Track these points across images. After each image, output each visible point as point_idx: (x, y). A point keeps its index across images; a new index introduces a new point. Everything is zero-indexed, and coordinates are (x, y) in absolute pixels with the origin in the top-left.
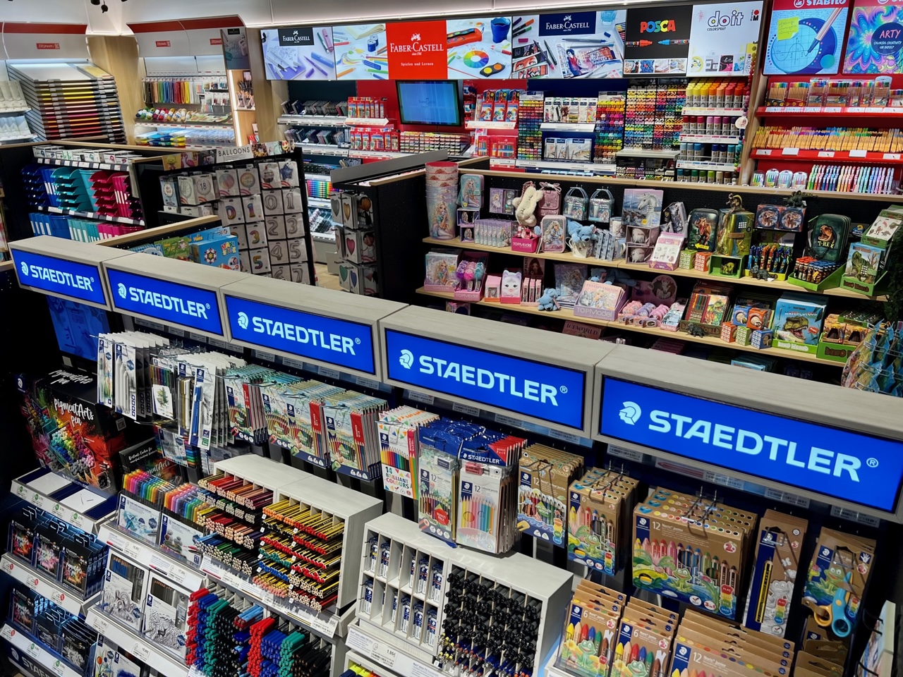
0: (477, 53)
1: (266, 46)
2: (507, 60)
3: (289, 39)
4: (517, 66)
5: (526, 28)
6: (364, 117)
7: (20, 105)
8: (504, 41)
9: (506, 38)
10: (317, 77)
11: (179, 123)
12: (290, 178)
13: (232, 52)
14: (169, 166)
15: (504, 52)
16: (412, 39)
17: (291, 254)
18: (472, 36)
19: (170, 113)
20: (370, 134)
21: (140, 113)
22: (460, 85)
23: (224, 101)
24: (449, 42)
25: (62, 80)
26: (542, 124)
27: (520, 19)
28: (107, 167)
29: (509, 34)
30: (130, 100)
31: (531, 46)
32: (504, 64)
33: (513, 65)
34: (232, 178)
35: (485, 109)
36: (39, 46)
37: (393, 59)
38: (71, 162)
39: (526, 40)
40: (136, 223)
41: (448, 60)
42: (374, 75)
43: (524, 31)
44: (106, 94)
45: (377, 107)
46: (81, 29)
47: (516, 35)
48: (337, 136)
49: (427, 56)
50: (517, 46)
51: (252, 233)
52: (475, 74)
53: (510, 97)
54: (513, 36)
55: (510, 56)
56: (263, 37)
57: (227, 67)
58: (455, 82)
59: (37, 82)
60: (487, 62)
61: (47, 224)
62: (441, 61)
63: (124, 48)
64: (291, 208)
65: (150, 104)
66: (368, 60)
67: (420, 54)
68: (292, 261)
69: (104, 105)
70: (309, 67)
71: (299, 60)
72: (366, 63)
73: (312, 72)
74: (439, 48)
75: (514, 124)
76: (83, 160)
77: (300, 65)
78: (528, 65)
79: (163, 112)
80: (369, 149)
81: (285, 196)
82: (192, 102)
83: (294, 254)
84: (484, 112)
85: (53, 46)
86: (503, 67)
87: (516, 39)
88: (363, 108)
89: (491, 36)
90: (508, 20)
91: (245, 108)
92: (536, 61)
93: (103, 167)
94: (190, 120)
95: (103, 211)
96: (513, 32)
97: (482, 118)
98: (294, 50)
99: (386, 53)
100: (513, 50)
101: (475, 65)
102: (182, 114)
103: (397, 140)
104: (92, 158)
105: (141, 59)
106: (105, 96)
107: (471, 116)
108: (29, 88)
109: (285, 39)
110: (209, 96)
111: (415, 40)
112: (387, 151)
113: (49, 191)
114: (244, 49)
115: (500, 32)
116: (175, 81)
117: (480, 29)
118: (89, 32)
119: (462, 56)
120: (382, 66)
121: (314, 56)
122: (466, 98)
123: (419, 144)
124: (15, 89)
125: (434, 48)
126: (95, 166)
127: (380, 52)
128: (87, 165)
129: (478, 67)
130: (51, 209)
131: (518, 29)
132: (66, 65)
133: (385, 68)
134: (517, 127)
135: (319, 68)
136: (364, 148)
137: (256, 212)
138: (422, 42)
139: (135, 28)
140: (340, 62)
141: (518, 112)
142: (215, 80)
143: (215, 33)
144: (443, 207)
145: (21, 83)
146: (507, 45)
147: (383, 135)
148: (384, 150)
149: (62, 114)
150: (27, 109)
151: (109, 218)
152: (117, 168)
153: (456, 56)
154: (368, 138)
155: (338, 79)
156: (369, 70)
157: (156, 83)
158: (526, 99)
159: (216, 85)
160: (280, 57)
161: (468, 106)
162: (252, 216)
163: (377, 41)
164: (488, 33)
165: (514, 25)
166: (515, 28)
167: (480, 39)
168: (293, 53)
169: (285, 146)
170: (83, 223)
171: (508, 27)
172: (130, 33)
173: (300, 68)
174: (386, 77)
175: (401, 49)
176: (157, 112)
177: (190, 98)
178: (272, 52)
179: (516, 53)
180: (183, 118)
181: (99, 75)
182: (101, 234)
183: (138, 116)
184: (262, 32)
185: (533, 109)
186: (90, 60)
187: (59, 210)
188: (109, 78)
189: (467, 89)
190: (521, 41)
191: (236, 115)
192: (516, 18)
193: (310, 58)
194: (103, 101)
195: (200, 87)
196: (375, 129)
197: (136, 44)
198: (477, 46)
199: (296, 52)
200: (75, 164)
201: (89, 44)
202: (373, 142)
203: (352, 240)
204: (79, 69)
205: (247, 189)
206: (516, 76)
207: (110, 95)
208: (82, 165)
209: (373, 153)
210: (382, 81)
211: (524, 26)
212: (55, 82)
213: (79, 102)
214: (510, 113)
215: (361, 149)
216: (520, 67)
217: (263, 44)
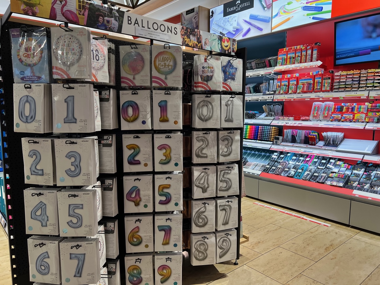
1: (213, 20)
3: (232, 9)
6: (294, 63)
10: (254, 33)
12: (233, 79)
17: (220, 184)
20: (297, 79)
34: (143, 60)
42: (313, 18)
45: (309, 52)
48: (263, 86)
56: (211, 14)
64: (231, 120)
66: (309, 5)
68: (220, 194)
70: (246, 27)
71: (238, 24)
72: (305, 8)
73: (249, 30)
77: (238, 27)
80: (295, 92)
81: (223, 103)
83: (225, 185)
88: (293, 55)
98: (234, 17)
103: (330, 81)
112: (316, 92)
120: (324, 6)
121: (252, 17)
123: (360, 80)
133: (328, 8)
135: (255, 26)
136: (290, 92)
140: (276, 15)
147: (314, 78)
148: (313, 91)
154: (295, 83)
155: (273, 31)
156: (308, 15)
160: (222, 25)
168: (234, 20)
169: (226, 44)
173: (237, 31)
174: (328, 16)
178: (216, 24)
184: (211, 10)
193: (248, 19)
196: (303, 74)
199: (236, 18)
202: (300, 85)
205: (163, 77)
209: (299, 96)
210: (323, 21)
215: (287, 93)
217: (211, 19)
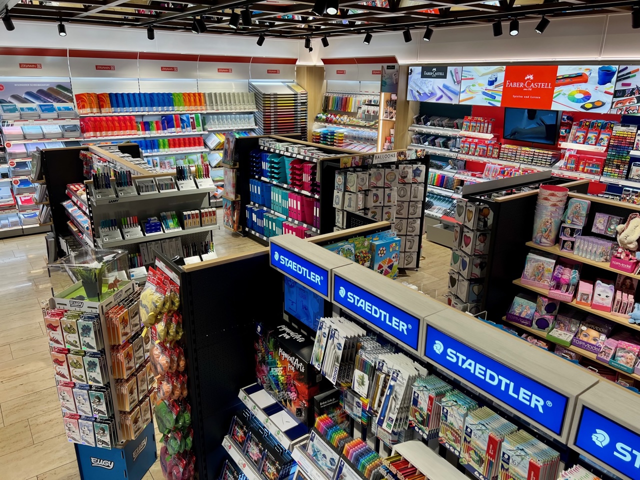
0: (581, 92)
1: (411, 77)
2: (609, 99)
3: (429, 74)
4: (617, 104)
5: (630, 75)
6: (475, 131)
7: (252, 108)
8: (608, 84)
9: (610, 82)
10: (444, 101)
11: (342, 124)
12: (419, 176)
13: (387, 81)
14: (344, 165)
15: (606, 92)
16: (526, 78)
17: (409, 229)
18: (580, 78)
19: (337, 117)
20: (476, 144)
21: (319, 115)
22: (560, 114)
23: (374, 112)
24: (558, 82)
25: (278, 93)
26: (632, 151)
27: (627, 68)
28: (301, 157)
29: (614, 79)
30: (314, 107)
31: (633, 89)
32: (604, 101)
33: (613, 103)
34: (381, 175)
35: (578, 134)
36: (269, 72)
37: (507, 92)
38: (280, 151)
39: (629, 85)
40: (313, 196)
41: (554, 96)
42: (489, 103)
43: (629, 77)
44: (301, 103)
45: (486, 125)
46: (293, 61)
47: (620, 80)
48: (450, 143)
49: (536, 91)
50: (619, 87)
51: (387, 213)
52: (577, 108)
53: (604, 127)
54: (617, 81)
55: (612, 96)
56: (410, 71)
57: (382, 91)
58: (557, 112)
59: (264, 94)
60: (589, 99)
61: (259, 187)
62: (549, 96)
63: (317, 73)
64: (415, 197)
65: (325, 110)
66: (486, 91)
67: (530, 89)
68: (408, 234)
69: (299, 110)
70: (439, 94)
71: (433, 88)
72: (484, 93)
73: (441, 97)
74: (548, 86)
75: (605, 148)
76: (287, 151)
77: (433, 92)
78: (628, 104)
79: (333, 116)
80: (474, 155)
81: (413, 188)
82: (352, 111)
83: (411, 229)
84: (578, 137)
85: (276, 72)
86: (603, 104)
87: (620, 83)
88: (475, 125)
89: (597, 79)
90: (615, 68)
91: (388, 119)
92: (636, 101)
93: (298, 157)
94: (349, 123)
95: (293, 185)
96: (618, 77)
97: (575, 140)
98: (430, 81)
99: (502, 87)
100: (615, 91)
101: (578, 101)
102: (345, 118)
103: (498, 151)
104: (293, 150)
105: (325, 81)
106: (300, 104)
107: (565, 139)
108: (260, 98)
109: (426, 73)
110: (365, 108)
111: (528, 79)
112: (488, 157)
113: (264, 167)
114: (396, 79)
115: (606, 77)
116: (344, 97)
117: (588, 74)
118: (298, 63)
119: (567, 93)
120: (497, 96)
121: (445, 86)
122: (563, 124)
123: (516, 155)
124: (252, 98)
125: (543, 85)
126: (294, 156)
127: (496, 87)
128: (289, 154)
129: (580, 102)
130: (263, 178)
131: (623, 75)
132: (281, 84)
133: (499, 98)
134: (607, 151)
135: (446, 95)
136: (470, 153)
137: (392, 199)
138: (533, 81)
139: (326, 61)
140: (463, 92)
141: (609, 140)
142: (371, 98)
143: (378, 67)
144: (550, 221)
145: (255, 94)
146: (610, 87)
147: (487, 145)
148: (486, 156)
149: (274, 115)
150: (255, 110)
151: (296, 190)
152: (307, 159)
153: (562, 93)
154: (474, 147)
155: (460, 103)
156: (486, 99)
157: (331, 97)
158: (619, 130)
159: (371, 101)
160: (420, 85)
161: (564, 131)
162: (389, 201)
163: (496, 78)
164: (593, 77)
165: (619, 72)
166: (620, 74)
167: (586, 81)
168: (430, 83)
169: (419, 153)
170: (281, 191)
171: (614, 73)
172: (322, 64)
173: (432, 94)
174: (499, 105)
175: (515, 85)
176: (329, 115)
177: (352, 108)
178: (414, 82)
179: (617, 94)
180: (345, 121)
181: (299, 90)
182: (289, 199)
183: (317, 117)
184: (410, 68)
185: (625, 138)
186: (295, 81)
187: (267, 180)
188: (305, 93)
189: (565, 117)
190: (623, 85)
191: (381, 122)
192: (622, 67)
193: (441, 87)
194: (299, 107)
195: (359, 101)
196: (481, 141)
197: (324, 71)
198: (583, 86)
199: (432, 83)
200: (282, 153)
201: (297, 71)
202: (478, 149)
203: (469, 237)
204: (289, 87)
205: (389, 183)
206: (614, 112)
207: (303, 104)
208: (286, 154)
209: (476, 158)
210: (495, 107)
211: (630, 73)
212: (274, 95)
213: (285, 108)
214: (602, 139)
215: (467, 153)
216: (619, 105)
217: (409, 76)
